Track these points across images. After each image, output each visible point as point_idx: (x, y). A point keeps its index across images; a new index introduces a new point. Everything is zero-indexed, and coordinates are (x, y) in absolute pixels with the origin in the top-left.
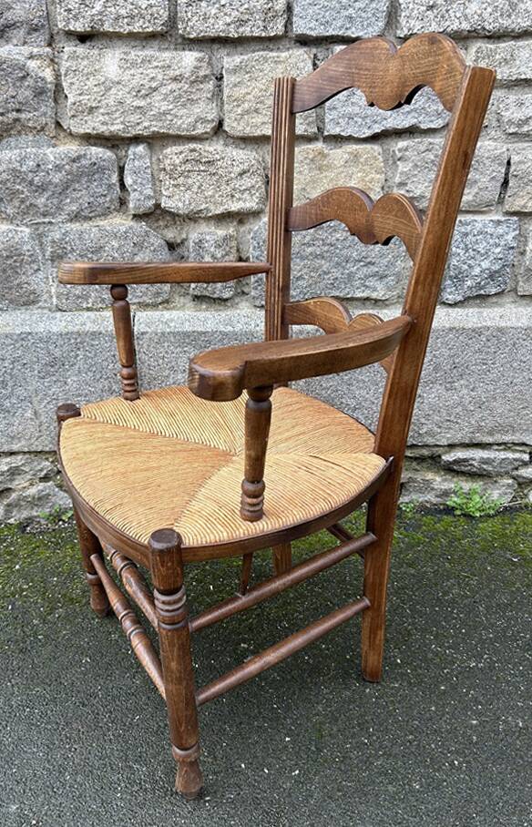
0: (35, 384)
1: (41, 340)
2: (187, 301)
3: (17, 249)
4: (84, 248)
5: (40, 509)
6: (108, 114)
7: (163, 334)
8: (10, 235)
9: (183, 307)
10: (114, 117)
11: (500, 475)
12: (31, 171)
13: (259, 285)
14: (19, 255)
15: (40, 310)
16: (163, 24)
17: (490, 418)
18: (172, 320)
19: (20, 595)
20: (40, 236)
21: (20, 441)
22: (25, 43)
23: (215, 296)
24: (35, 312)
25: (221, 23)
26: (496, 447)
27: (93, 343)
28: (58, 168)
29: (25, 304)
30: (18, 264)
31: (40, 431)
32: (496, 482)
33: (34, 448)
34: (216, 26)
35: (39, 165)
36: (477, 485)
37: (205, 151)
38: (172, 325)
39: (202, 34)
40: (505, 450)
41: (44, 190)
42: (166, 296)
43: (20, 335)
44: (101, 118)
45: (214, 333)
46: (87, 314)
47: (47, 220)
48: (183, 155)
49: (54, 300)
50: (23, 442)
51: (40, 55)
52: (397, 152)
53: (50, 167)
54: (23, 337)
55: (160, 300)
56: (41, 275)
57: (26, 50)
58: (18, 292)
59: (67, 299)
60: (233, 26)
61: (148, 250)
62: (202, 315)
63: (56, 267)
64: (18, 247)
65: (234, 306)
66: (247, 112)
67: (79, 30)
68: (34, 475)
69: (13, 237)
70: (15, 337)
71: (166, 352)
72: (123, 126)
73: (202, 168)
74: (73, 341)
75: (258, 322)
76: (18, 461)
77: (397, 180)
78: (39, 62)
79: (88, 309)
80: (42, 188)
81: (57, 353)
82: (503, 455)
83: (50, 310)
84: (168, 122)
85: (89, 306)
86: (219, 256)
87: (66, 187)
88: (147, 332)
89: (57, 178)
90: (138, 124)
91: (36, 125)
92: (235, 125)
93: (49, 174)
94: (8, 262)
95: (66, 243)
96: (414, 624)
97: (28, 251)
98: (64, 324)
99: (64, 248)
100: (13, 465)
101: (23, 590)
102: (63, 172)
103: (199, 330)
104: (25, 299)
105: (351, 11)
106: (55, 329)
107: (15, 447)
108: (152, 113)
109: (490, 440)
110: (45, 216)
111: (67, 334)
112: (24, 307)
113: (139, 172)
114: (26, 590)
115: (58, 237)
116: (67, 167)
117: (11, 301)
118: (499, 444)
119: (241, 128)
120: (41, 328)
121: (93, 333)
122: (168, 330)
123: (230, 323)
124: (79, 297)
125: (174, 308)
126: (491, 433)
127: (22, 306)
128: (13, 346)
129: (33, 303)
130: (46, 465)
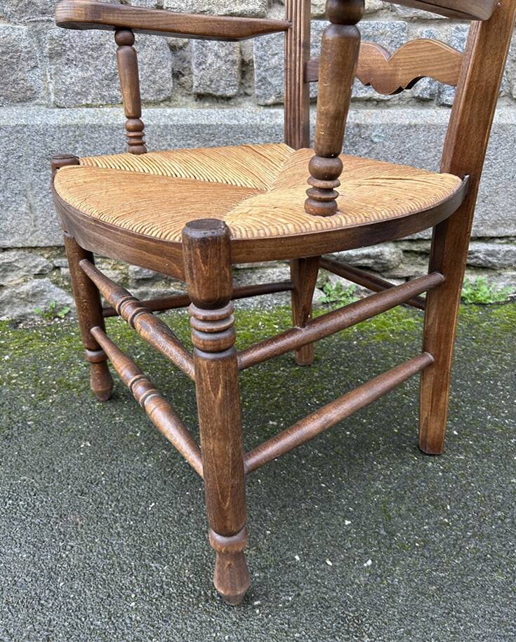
0: (30, 177)
1: (37, 132)
2: (191, 100)
3: (13, 46)
4: (84, 45)
5: (35, 306)
7: (166, 126)
8: (7, 32)
9: (186, 105)
11: (504, 267)
13: (263, 84)
14: (17, 51)
15: (36, 107)
17: (493, 212)
18: (175, 115)
19: (9, 383)
20: (38, 33)
21: (13, 237)
23: (219, 93)
24: (32, 109)
26: (498, 241)
27: (93, 136)
29: (21, 101)
30: (15, 61)
31: (35, 226)
32: (500, 274)
33: (28, 244)
36: (483, 277)
38: (175, 118)
40: (507, 243)
42: (168, 93)
43: (14, 127)
45: (218, 126)
46: (85, 110)
47: (45, 18)
49: (53, 97)
50: (17, 237)
54: (19, 129)
55: (162, 97)
56: (38, 72)
58: (13, 87)
59: (65, 96)
62: (205, 111)
63: (54, 65)
64: (15, 43)
65: (238, 105)
68: (28, 271)
69: (10, 35)
71: (169, 145)
74: (71, 134)
75: (264, 117)
76: (11, 257)
79: (87, 106)
82: (506, 248)
83: (47, 107)
85: (89, 102)
86: (222, 54)
88: (150, 125)
94: (4, 58)
95: (65, 40)
96: (459, 397)
97: (26, 47)
98: (61, 117)
99: (63, 45)
100: (6, 261)
101: (12, 378)
103: (203, 123)
104: (20, 95)
106: (52, 122)
107: (8, 242)
109: (494, 233)
110: (43, 14)
111: (63, 127)
112: (20, 104)
114: (16, 378)
115: (57, 34)
118: (501, 238)
121: (93, 126)
122: (171, 123)
123: (235, 117)
124: (78, 94)
125: (175, 106)
126: (494, 227)
127: (18, 102)
128: (7, 138)
129: (30, 99)
130: (42, 261)
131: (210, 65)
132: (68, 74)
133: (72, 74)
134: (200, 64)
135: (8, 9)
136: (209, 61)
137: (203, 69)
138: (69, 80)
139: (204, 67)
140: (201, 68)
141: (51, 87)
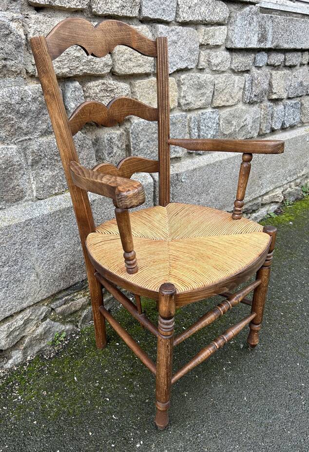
0: (36, 254)
3: (10, 162)
4: (52, 153)
5: (46, 340)
6: (61, 61)
8: (4, 152)
10: (64, 63)
12: (17, 103)
14: (12, 166)
15: (27, 203)
16: (87, 4)
20: (25, 149)
21: (28, 299)
22: (8, 9)
24: (24, 204)
25: (115, 6)
28: (34, 100)
29: (17, 201)
30: (12, 173)
31: (40, 287)
33: (37, 300)
34: (113, 8)
35: (22, 99)
37: (109, 84)
39: (105, 12)
41: (25, 116)
43: (25, 222)
44: (57, 64)
46: (58, 197)
47: (27, 138)
48: (100, 87)
49: (35, 193)
50: (30, 299)
51: (18, 19)
52: (181, 80)
53: (30, 99)
56: (25, 177)
57: (9, 15)
58: (12, 193)
59: (43, 190)
60: (120, 9)
61: (86, 149)
63: (34, 170)
64: (11, 160)
66: (126, 60)
67: (42, 3)
68: (38, 319)
69: (6, 154)
70: (22, 225)
72: (69, 70)
73: (108, 94)
76: (27, 314)
77: (182, 95)
78: (16, 24)
79: (56, 194)
80: (25, 115)
81: (48, 228)
83: (32, 201)
84: (91, 67)
85: (57, 191)
87: (39, 112)
89: (34, 107)
90: (77, 68)
91: (17, 69)
92: (121, 67)
93: (29, 104)
95: (41, 152)
97: (18, 161)
99: (40, 155)
100: (26, 318)
102: (37, 102)
104: (16, 197)
105: (164, 6)
107: (25, 305)
108: (84, 61)
110: (26, 134)
112: (16, 203)
113: (78, 99)
115: (36, 148)
116: (40, 98)
117: (7, 201)
119: (123, 70)
120: (37, 214)
124: (51, 187)
127: (14, 202)
128: (21, 232)
129: (22, 198)
130: (44, 309)
131: (115, 153)
132: (44, 175)
133: (46, 174)
134: (110, 154)
135: (3, 134)
136: (115, 151)
137: (112, 156)
138: (44, 179)
139: (112, 155)
140: (110, 156)
141: (34, 186)
